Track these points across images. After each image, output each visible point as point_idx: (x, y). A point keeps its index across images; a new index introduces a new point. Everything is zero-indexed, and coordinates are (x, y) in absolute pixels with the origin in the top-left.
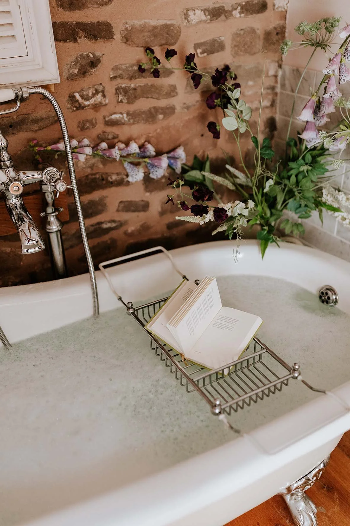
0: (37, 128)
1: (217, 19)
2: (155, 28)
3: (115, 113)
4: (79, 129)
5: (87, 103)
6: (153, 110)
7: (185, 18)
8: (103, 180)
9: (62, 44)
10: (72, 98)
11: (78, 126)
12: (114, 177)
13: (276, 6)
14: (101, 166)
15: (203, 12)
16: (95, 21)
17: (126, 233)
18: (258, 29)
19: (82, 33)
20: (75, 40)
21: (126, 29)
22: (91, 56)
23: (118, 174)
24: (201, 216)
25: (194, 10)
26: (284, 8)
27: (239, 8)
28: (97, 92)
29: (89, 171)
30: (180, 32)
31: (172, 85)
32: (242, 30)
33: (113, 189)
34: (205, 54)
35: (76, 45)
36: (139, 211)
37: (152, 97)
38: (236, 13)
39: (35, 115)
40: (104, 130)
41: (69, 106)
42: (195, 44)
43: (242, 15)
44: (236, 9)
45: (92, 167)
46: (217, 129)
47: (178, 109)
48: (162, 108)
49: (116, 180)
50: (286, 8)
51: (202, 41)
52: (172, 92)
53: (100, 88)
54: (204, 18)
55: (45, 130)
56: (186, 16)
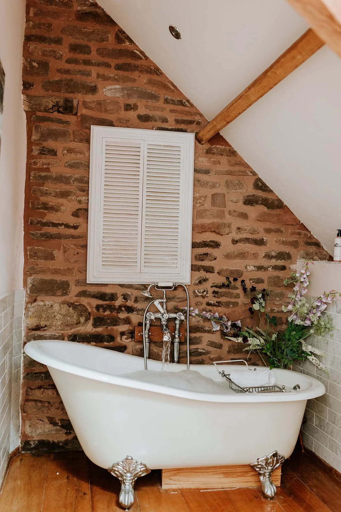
0: (178, 301)
1: (260, 270)
2: (232, 270)
3: (211, 301)
4: (195, 305)
5: (200, 294)
6: (228, 302)
7: (245, 268)
8: (202, 328)
9: (193, 272)
10: (194, 292)
11: (195, 304)
12: (207, 328)
13: (291, 269)
14: (202, 322)
15: (253, 267)
16: (208, 265)
17: (209, 358)
18: (281, 277)
19: (202, 270)
20: (199, 271)
21: (220, 269)
22: (204, 277)
23: (209, 327)
24: (236, 338)
25: (250, 266)
26: (295, 270)
27: (271, 267)
28: (204, 291)
29: (196, 323)
30: (243, 273)
31: (238, 293)
32: (273, 276)
33: (206, 334)
34: (254, 283)
35: (199, 273)
36: (217, 348)
37: (228, 297)
38: (270, 269)
39: (178, 296)
40: (206, 307)
41: (193, 295)
42: (249, 279)
43: (273, 270)
44: (270, 267)
45: (198, 322)
46: (252, 310)
47: (240, 304)
48: (232, 302)
49: (208, 330)
50: (296, 270)
51: (253, 278)
52: (237, 296)
53: (206, 290)
54: (254, 269)
55: (181, 302)
56: (246, 268)
